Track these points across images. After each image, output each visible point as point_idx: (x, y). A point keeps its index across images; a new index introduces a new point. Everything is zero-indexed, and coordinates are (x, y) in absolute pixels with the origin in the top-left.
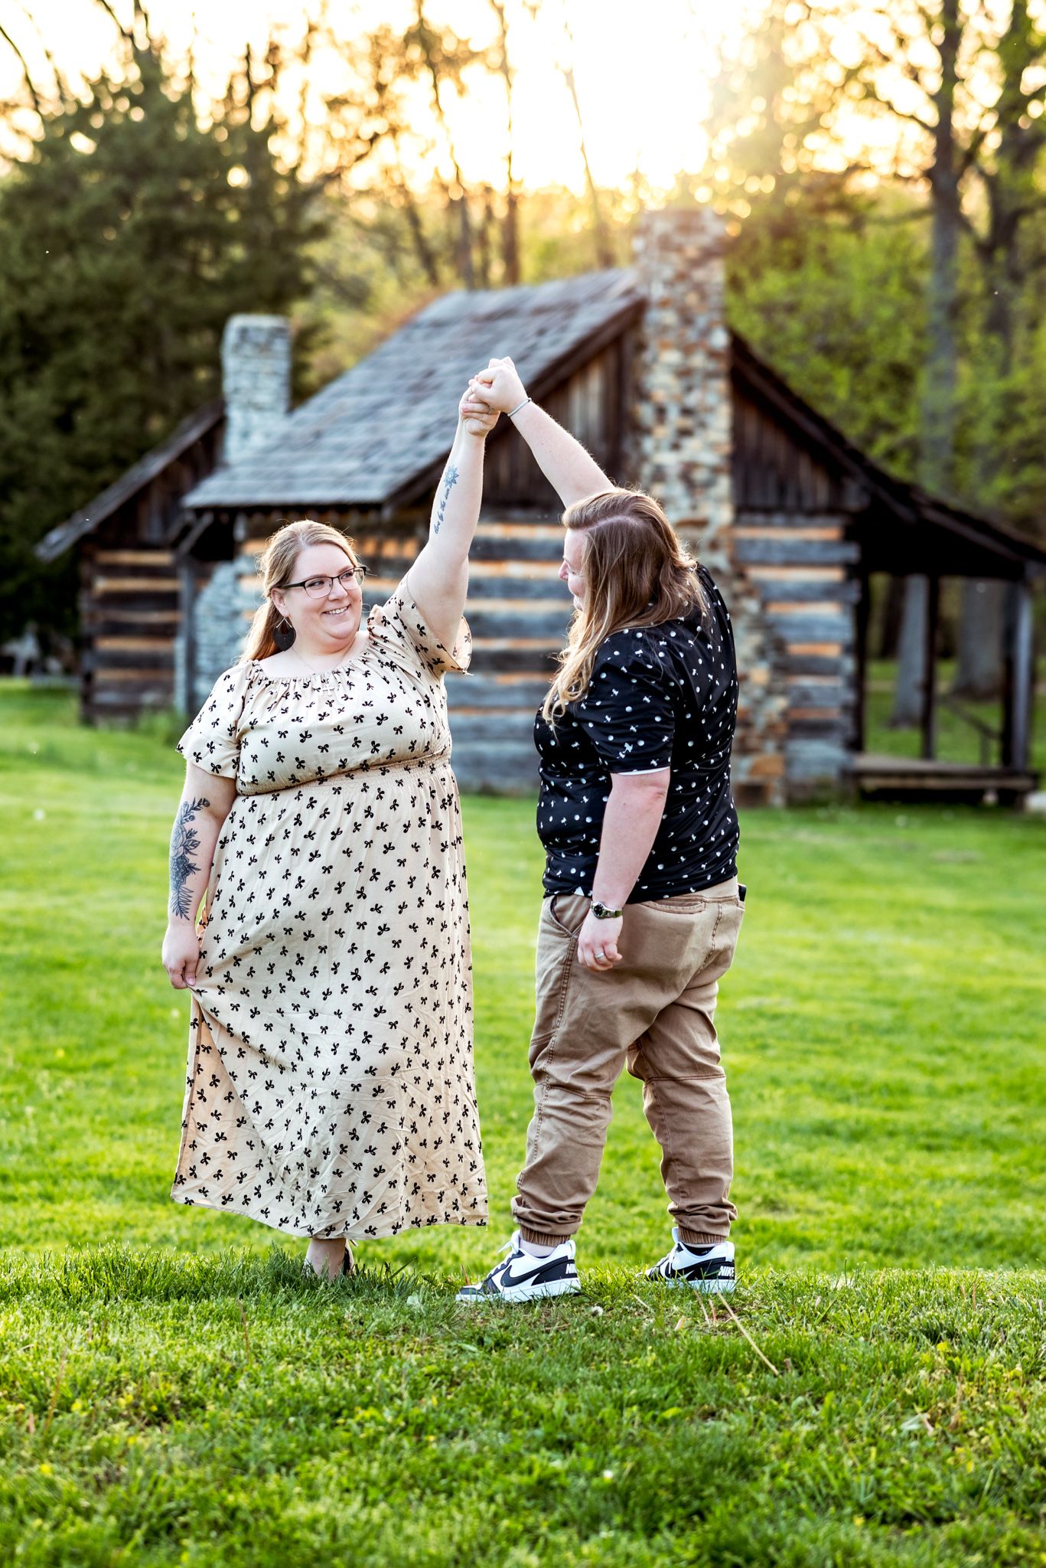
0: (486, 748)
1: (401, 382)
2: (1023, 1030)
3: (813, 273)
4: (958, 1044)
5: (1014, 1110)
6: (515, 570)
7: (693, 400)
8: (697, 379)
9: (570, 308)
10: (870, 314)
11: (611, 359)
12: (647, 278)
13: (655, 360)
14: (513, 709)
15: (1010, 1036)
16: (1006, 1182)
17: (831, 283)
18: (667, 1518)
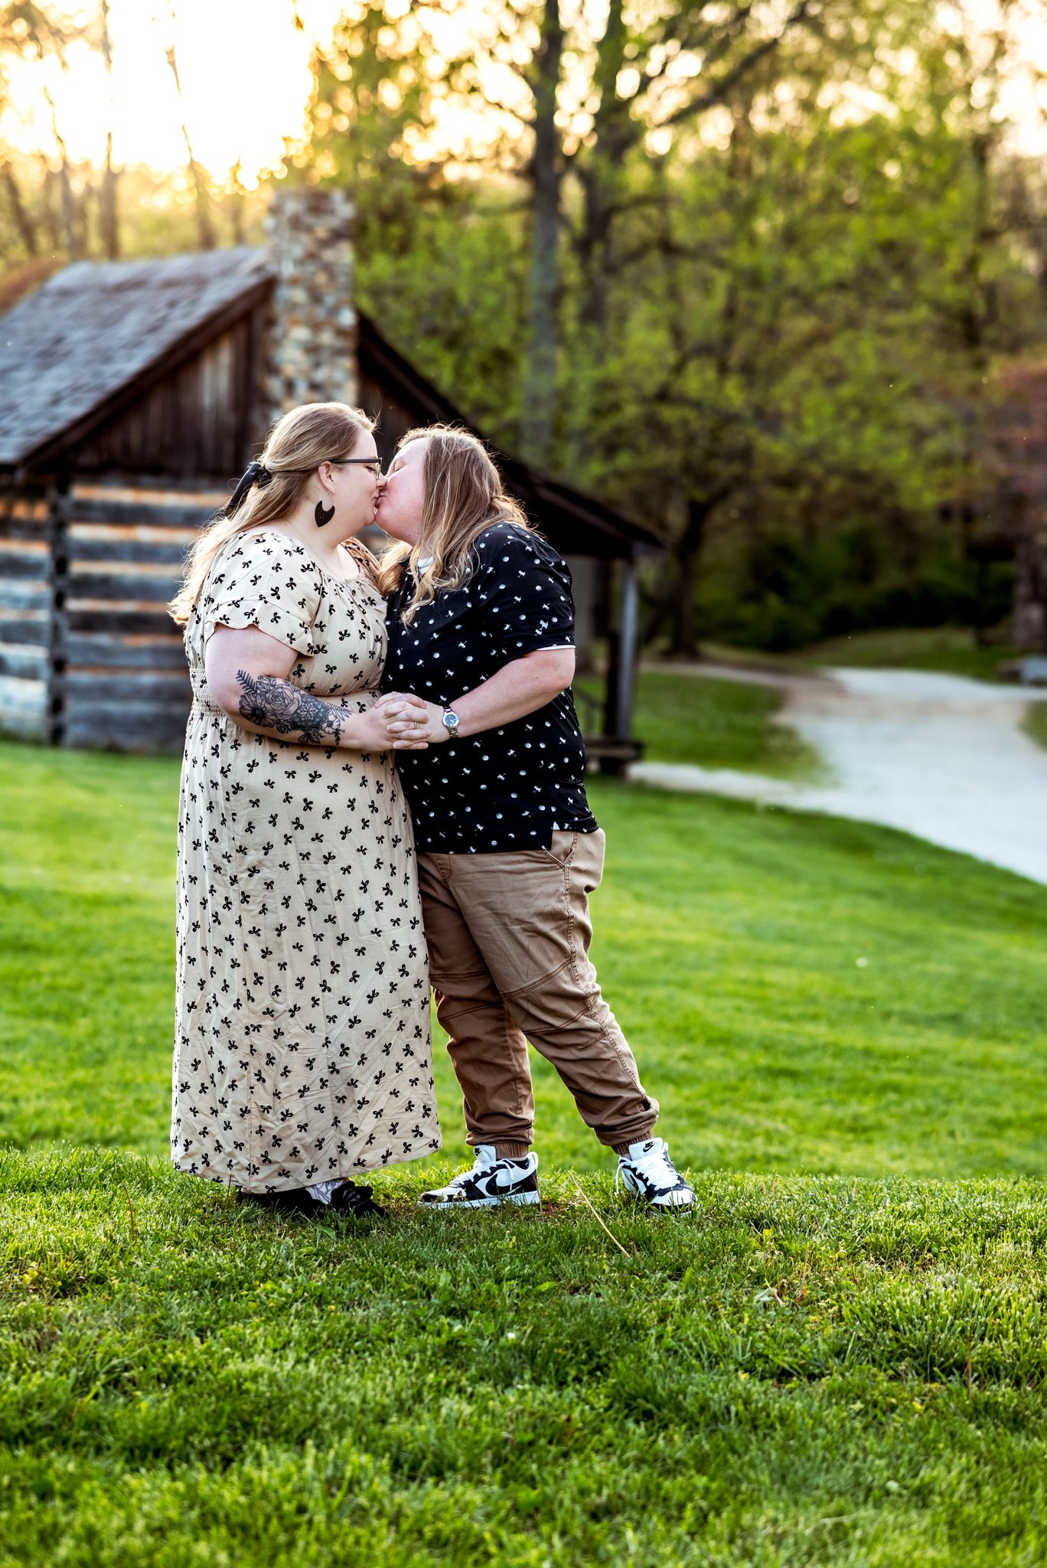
0: (113, 707)
1: (29, 348)
2: (676, 977)
3: (419, 259)
4: (620, 989)
5: (684, 1049)
6: (145, 534)
7: (321, 375)
8: (325, 356)
9: (200, 283)
10: (475, 302)
11: (241, 333)
12: (278, 255)
13: (285, 335)
14: (140, 669)
15: (667, 983)
16: (693, 1114)
17: (438, 270)
18: (573, 1373)
